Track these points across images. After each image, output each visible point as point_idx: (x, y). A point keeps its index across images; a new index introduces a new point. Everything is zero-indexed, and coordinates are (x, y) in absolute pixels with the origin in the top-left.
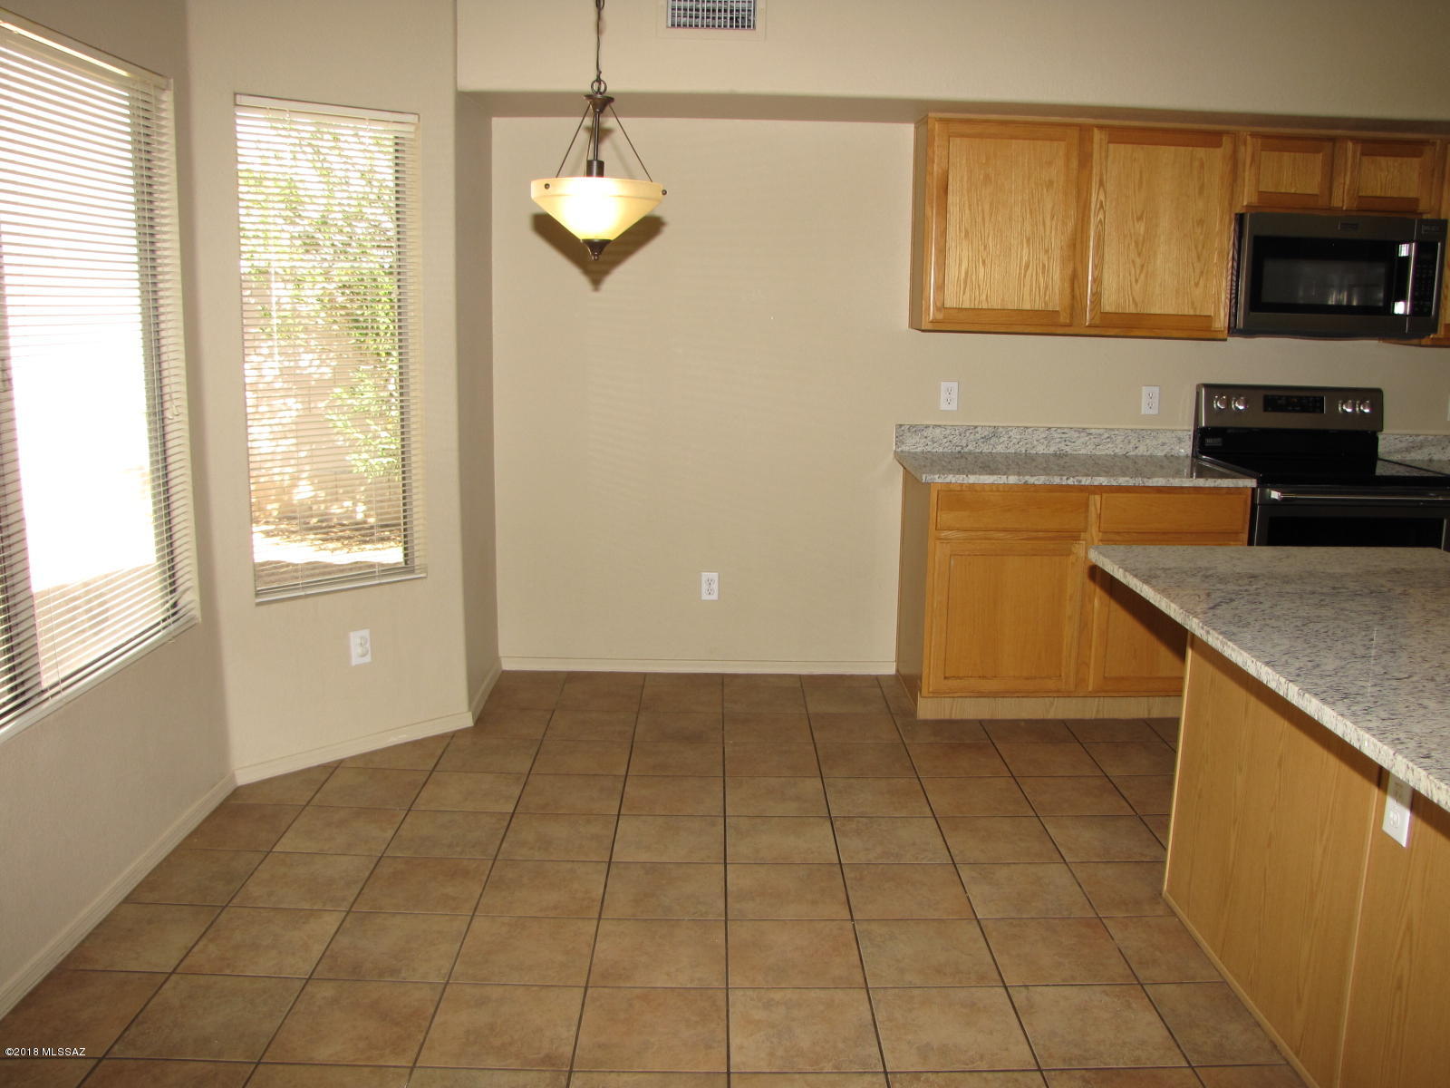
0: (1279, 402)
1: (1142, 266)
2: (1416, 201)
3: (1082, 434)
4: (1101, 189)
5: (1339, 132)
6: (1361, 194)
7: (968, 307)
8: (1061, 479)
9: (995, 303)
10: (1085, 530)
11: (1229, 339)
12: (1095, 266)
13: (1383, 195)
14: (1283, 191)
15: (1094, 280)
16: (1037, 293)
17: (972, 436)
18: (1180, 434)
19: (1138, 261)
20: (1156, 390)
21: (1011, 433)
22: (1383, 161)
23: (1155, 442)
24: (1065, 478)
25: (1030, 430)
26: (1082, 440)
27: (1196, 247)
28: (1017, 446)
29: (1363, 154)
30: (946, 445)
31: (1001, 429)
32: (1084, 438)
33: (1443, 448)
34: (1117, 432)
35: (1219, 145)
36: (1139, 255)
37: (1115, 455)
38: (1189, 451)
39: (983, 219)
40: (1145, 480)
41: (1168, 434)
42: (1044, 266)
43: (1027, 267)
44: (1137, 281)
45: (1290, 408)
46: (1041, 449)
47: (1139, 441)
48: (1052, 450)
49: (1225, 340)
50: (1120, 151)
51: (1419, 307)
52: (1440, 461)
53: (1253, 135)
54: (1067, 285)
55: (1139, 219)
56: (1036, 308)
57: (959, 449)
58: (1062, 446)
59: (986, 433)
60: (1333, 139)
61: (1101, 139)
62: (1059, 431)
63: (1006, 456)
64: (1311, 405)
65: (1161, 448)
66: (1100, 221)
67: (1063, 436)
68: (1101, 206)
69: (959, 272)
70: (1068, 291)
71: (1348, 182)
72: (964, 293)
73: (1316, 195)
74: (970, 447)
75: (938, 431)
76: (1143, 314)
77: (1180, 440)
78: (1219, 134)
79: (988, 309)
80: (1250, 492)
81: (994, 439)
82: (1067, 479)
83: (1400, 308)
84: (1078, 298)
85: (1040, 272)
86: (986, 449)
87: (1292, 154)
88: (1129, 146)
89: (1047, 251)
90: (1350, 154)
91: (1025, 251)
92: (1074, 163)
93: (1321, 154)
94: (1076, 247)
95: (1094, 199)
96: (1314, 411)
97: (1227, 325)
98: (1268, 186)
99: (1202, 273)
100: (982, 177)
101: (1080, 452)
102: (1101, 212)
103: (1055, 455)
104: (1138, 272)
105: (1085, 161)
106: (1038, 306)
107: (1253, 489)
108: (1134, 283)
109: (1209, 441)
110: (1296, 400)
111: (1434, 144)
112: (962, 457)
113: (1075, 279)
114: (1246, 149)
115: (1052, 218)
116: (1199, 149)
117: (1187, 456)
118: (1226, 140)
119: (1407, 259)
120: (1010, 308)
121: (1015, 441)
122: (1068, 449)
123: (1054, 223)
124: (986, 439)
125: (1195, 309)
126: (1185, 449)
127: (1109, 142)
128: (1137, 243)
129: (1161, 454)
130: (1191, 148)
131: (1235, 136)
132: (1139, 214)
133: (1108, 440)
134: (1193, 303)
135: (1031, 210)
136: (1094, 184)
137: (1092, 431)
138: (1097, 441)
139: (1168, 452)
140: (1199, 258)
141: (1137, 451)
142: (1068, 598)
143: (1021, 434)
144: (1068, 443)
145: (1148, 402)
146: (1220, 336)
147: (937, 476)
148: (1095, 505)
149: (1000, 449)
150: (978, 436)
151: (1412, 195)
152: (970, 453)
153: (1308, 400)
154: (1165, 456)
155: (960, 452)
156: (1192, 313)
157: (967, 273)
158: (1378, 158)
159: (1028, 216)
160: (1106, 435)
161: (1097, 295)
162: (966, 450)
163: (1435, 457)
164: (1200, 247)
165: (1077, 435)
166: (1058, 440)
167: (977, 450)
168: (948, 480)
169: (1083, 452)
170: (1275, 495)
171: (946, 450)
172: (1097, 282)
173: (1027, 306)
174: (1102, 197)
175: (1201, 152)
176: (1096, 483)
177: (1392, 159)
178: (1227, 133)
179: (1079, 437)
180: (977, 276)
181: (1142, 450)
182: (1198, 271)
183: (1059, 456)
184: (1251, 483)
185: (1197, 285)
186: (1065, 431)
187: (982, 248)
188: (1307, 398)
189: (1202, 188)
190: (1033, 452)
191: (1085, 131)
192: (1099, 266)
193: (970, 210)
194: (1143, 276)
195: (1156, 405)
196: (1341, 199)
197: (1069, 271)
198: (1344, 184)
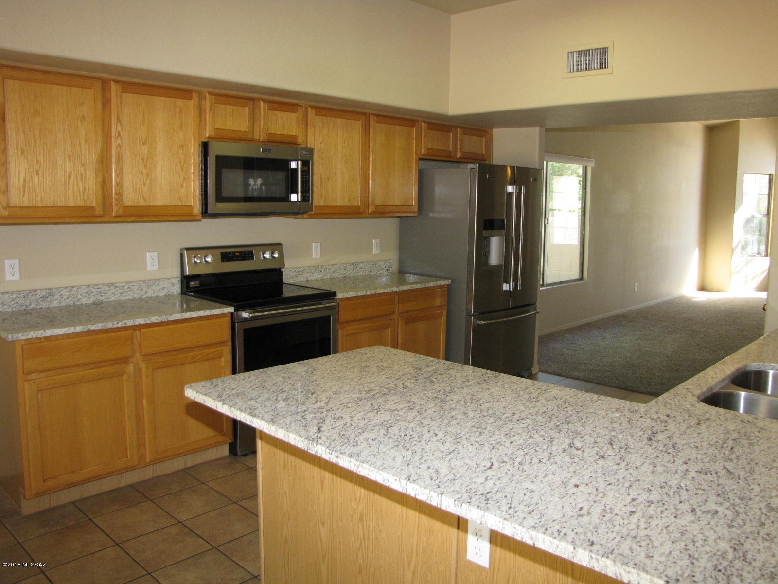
0: (230, 255)
1: (148, 175)
2: (295, 137)
3: (112, 287)
4: (119, 123)
5: (255, 96)
6: (269, 132)
7: (27, 205)
8: (113, 324)
9: (48, 203)
10: (131, 356)
11: (203, 220)
12: (117, 176)
13: (280, 133)
14: (228, 128)
15: (117, 185)
16: (78, 194)
17: (33, 298)
18: (173, 281)
19: (145, 172)
20: (156, 253)
21: (62, 292)
22: (279, 114)
23: (158, 288)
24: (115, 323)
25: (75, 289)
26: (111, 291)
27: (180, 162)
28: (67, 301)
29: (269, 109)
30: (14, 305)
31: (54, 290)
32: (113, 290)
33: (313, 274)
34: (133, 284)
35: (191, 99)
36: (145, 167)
37: (134, 299)
38: (179, 291)
39: (35, 141)
40: (168, 317)
41: (166, 282)
42: (82, 175)
43: (70, 176)
44: (145, 184)
45: (236, 259)
46: (84, 301)
47: (148, 288)
48: (92, 300)
49: (200, 221)
50: (129, 98)
51: (306, 197)
52: (312, 281)
53: (210, 93)
54: (99, 189)
55: (144, 143)
56: (78, 205)
57: (24, 307)
58: (98, 297)
59: (44, 294)
60: (252, 99)
61: (117, 89)
62: (96, 287)
63: (60, 309)
64: (247, 256)
65: (162, 291)
66: (119, 145)
67: (99, 290)
68: (119, 135)
69: (19, 180)
70: (100, 192)
71: (262, 125)
72: (24, 195)
73: (246, 132)
74: (33, 305)
75: (6, 296)
76: (150, 206)
77: (173, 284)
78: (190, 91)
79: (42, 207)
80: (230, 315)
81: (50, 297)
82: (117, 323)
83: (294, 197)
84: (107, 198)
85: (79, 179)
86: (44, 305)
87: (232, 106)
88: (135, 96)
89: (83, 165)
90: (262, 109)
91: (68, 165)
92: (100, 105)
93: (247, 108)
94: (104, 161)
95: (113, 130)
96: (249, 260)
97: (201, 211)
98: (219, 126)
99: (184, 179)
100: (32, 110)
101: (111, 300)
102: (119, 138)
103: (94, 303)
104: (145, 178)
105: (106, 103)
106: (80, 203)
107: (232, 314)
108: (143, 186)
109: (192, 284)
110: (238, 254)
111: (302, 106)
112: (27, 314)
113: (105, 184)
114: (205, 102)
115: (86, 142)
116: (178, 100)
117: (178, 294)
118: (194, 95)
119: (296, 170)
120: (60, 205)
121: (65, 297)
122: (102, 298)
123: (87, 145)
124: (44, 298)
125: (181, 202)
126: (177, 289)
127: (122, 92)
128: (143, 159)
129: (162, 294)
130: (174, 99)
131: (200, 94)
132: (144, 141)
133: (129, 289)
134: (180, 198)
135: (70, 136)
136: (113, 121)
137: (118, 285)
138: (121, 291)
139: (167, 293)
140: (182, 169)
141: (147, 294)
142: (126, 404)
143: (69, 292)
144: (102, 295)
145: (151, 261)
146: (197, 218)
147: (20, 335)
148: (137, 338)
149: (55, 304)
150: (38, 297)
151: (294, 134)
152: (33, 309)
153: (245, 253)
154: (165, 295)
155: (25, 310)
156: (180, 204)
157: (25, 181)
158: (276, 112)
159: (68, 140)
160: (127, 287)
161: (120, 194)
162: (30, 308)
163: (310, 279)
164: (182, 163)
165: (108, 288)
166: (95, 293)
167: (38, 307)
168: (30, 336)
169: (113, 299)
170: (245, 315)
171: (14, 309)
172: (119, 186)
173: (72, 204)
174: (119, 129)
175: (180, 102)
176: (137, 323)
177: (283, 113)
178: (195, 91)
179: (109, 290)
180: (33, 183)
181: (150, 294)
182: (182, 178)
183: (97, 304)
184: (231, 309)
185: (182, 186)
186: (100, 286)
187: (35, 162)
188: (244, 252)
189: (181, 125)
190: (79, 303)
191: (105, 84)
192: (120, 174)
193: (24, 134)
194: (148, 182)
195: (156, 264)
196: (259, 134)
197: (100, 179)
198: (260, 125)
